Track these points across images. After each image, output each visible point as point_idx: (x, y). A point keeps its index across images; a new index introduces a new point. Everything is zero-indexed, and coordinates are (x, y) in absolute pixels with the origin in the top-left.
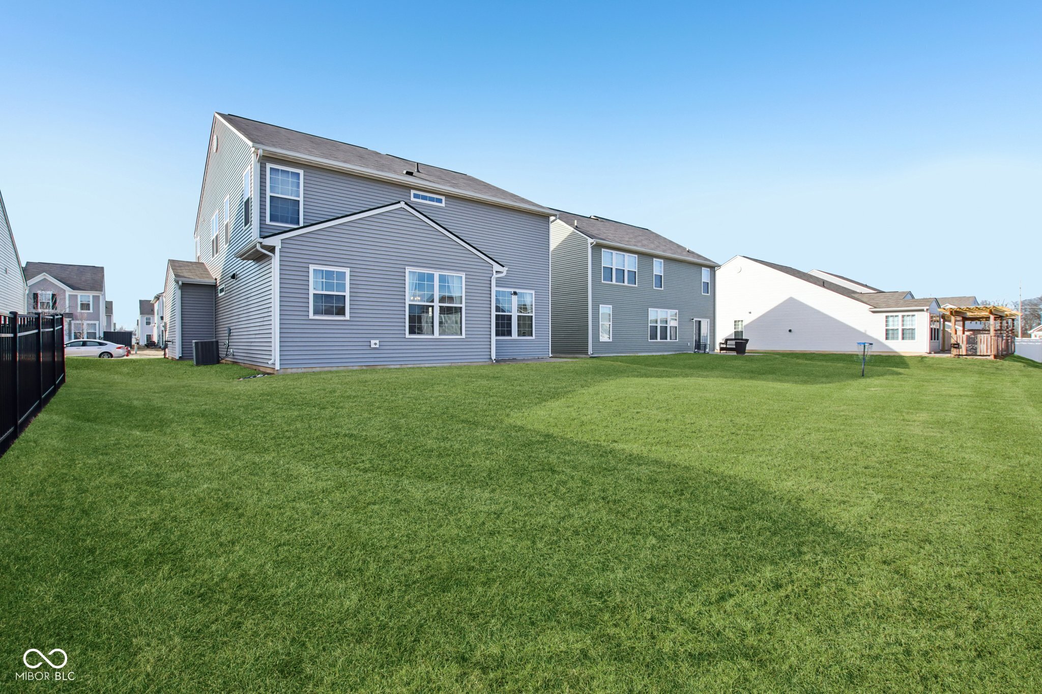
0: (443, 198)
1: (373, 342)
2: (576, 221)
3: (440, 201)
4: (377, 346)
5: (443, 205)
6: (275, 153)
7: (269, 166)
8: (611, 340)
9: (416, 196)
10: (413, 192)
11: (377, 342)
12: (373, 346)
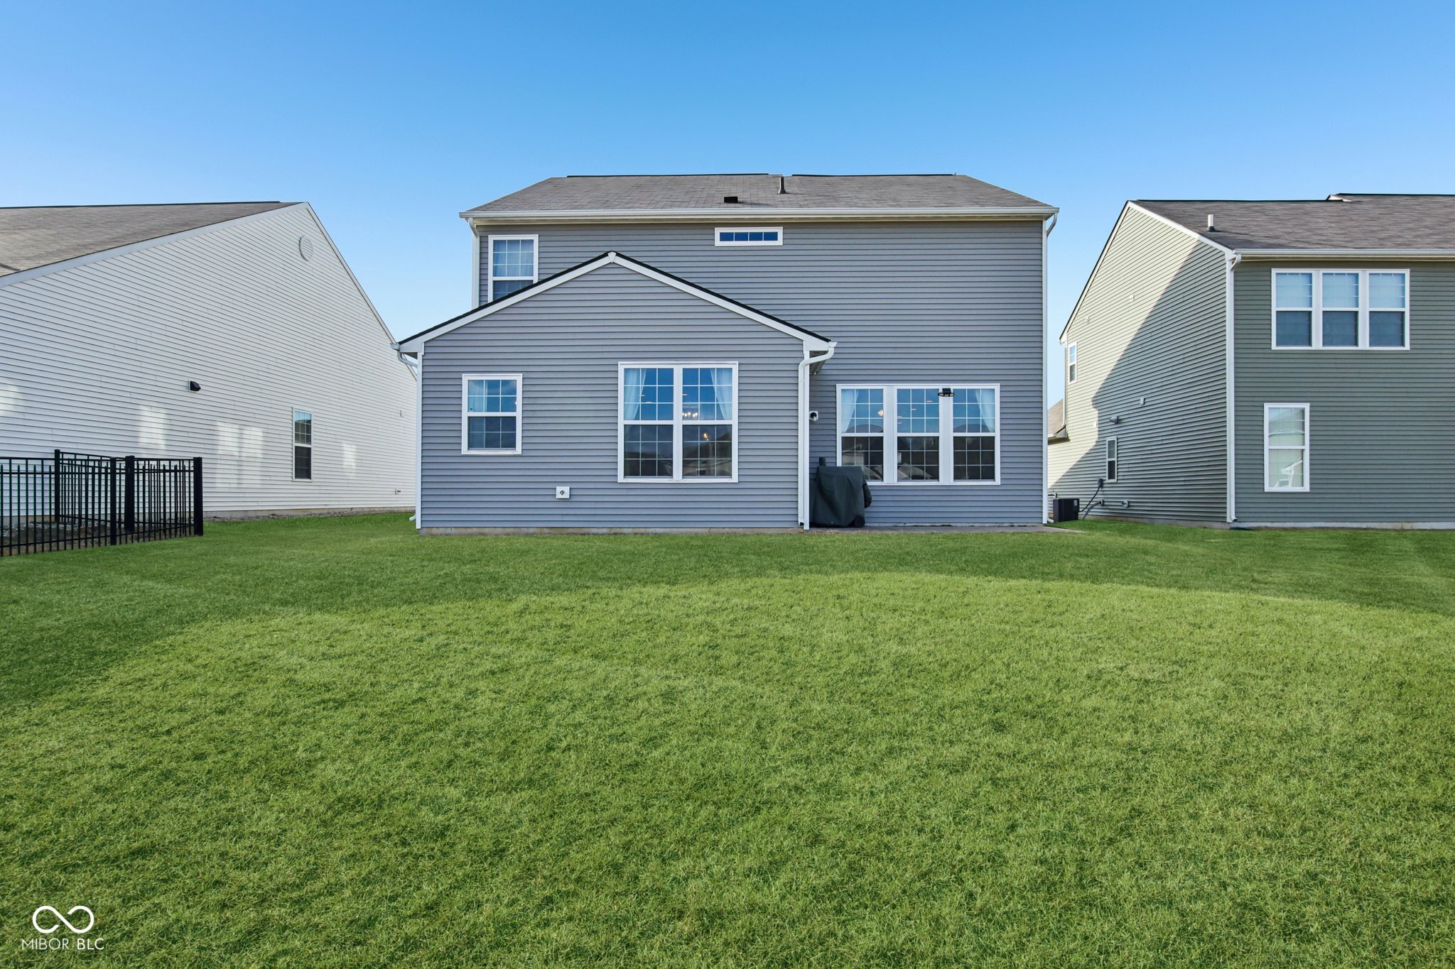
0: (779, 231)
1: (559, 489)
2: (1210, 217)
3: (773, 237)
4: (566, 496)
5: (779, 242)
6: (506, 219)
7: (492, 238)
8: (1307, 488)
9: (724, 237)
10: (718, 231)
11: (566, 489)
12: (559, 496)
